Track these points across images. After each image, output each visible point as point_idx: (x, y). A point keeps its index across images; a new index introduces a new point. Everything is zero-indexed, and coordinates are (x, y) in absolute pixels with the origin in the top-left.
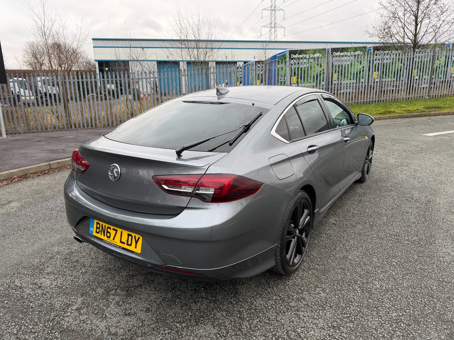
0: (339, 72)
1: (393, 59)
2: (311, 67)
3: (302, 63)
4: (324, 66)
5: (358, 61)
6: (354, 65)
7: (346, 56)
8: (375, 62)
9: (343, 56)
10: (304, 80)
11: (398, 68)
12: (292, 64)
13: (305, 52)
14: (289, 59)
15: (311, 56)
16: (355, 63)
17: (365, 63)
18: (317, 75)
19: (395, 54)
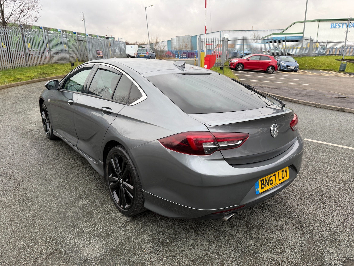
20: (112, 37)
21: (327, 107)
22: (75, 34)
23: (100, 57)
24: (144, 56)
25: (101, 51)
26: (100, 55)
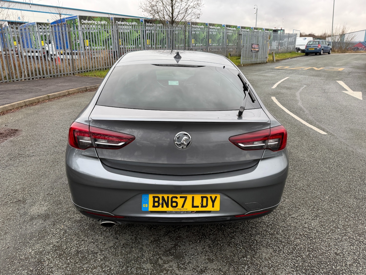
0: (122, 38)
1: (158, 30)
2: (100, 33)
3: (91, 28)
4: (110, 32)
5: (135, 30)
6: (133, 33)
7: (126, 25)
8: (147, 32)
9: (124, 25)
10: (96, 43)
11: (162, 37)
12: (83, 29)
13: (93, 18)
14: (80, 25)
15: (99, 22)
16: (133, 32)
17: (140, 32)
18: (106, 40)
19: (159, 27)
20: (281, 29)
22: (240, 28)
23: (255, 51)
24: (314, 49)
25: (257, 45)
26: (255, 49)
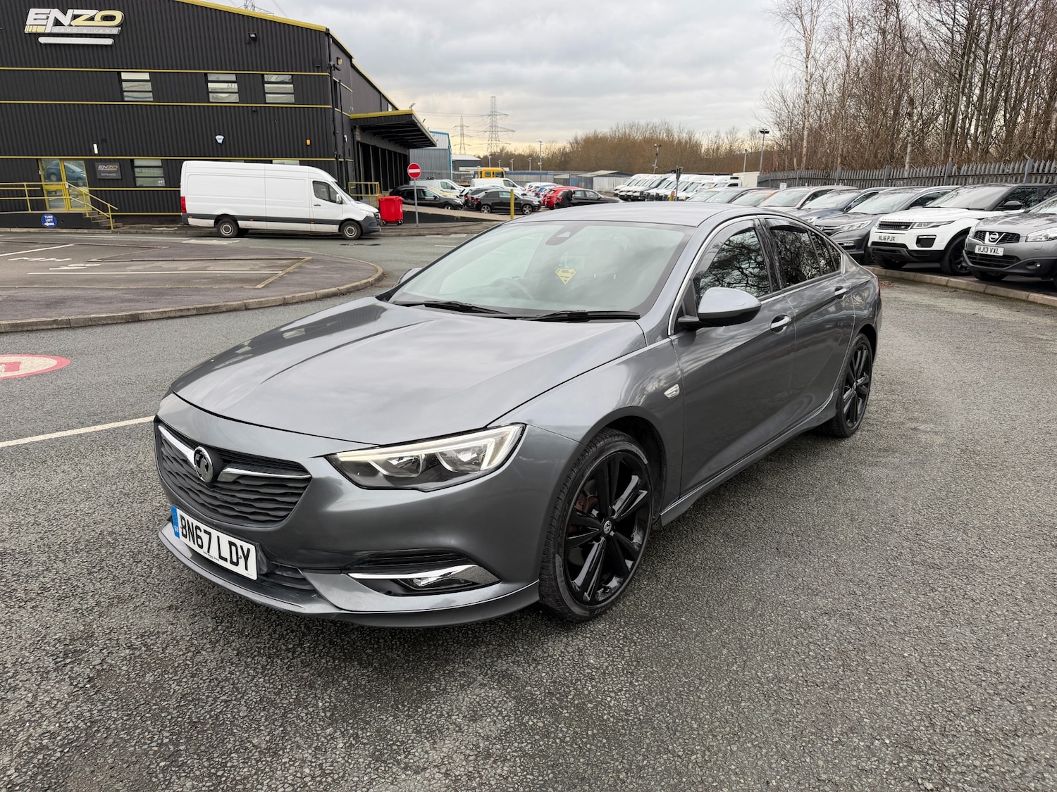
21: (95, 321)
